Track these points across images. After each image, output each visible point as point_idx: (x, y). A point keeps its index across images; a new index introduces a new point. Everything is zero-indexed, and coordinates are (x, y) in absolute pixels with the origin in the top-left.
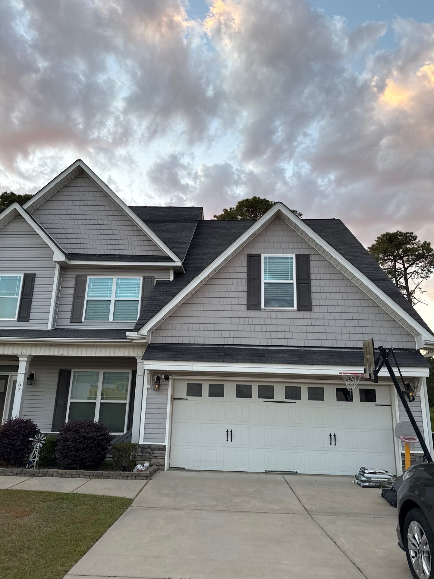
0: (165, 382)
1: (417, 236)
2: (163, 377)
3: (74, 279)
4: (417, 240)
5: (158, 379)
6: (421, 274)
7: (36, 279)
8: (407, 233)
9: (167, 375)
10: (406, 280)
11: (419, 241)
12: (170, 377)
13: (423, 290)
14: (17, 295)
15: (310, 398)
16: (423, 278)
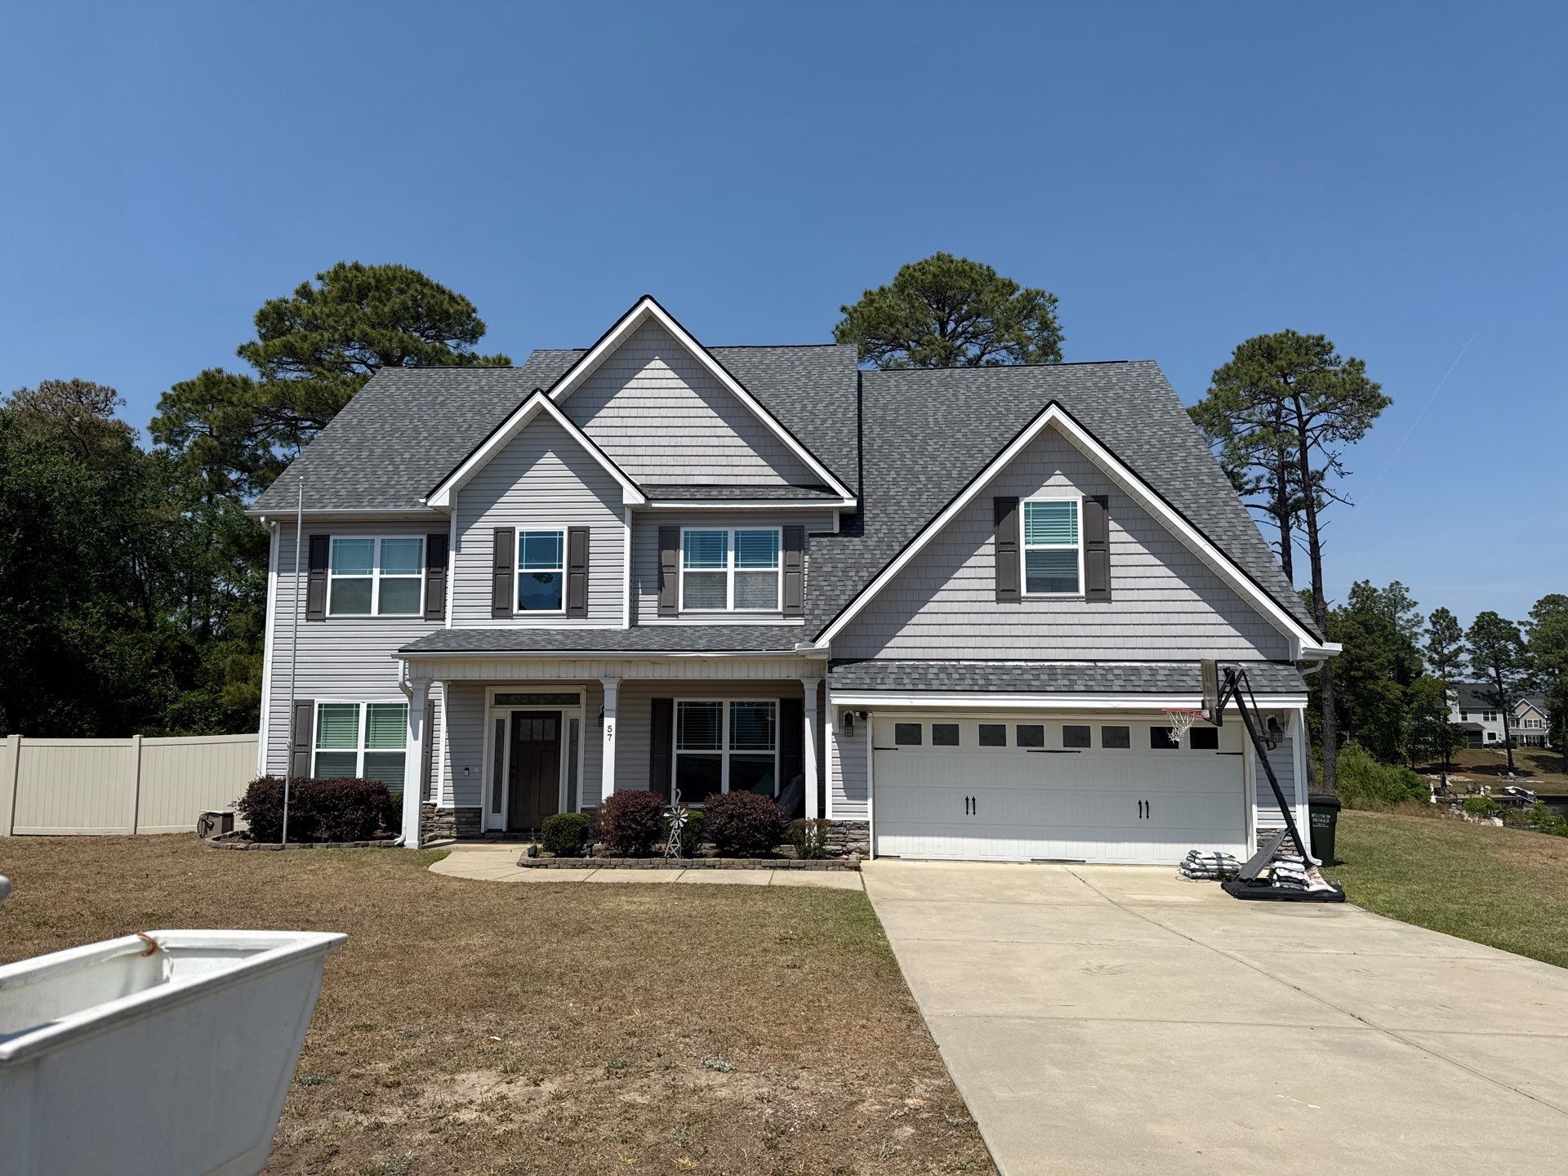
0: (862, 723)
1: (1334, 344)
2: (858, 714)
3: (657, 534)
4: (1333, 355)
5: (849, 718)
6: (1342, 431)
7: (592, 537)
8: (1309, 337)
9: (864, 712)
10: (1304, 449)
11: (1338, 357)
12: (870, 715)
13: (1343, 469)
14: (561, 567)
15: (1106, 744)
16: (1347, 439)
